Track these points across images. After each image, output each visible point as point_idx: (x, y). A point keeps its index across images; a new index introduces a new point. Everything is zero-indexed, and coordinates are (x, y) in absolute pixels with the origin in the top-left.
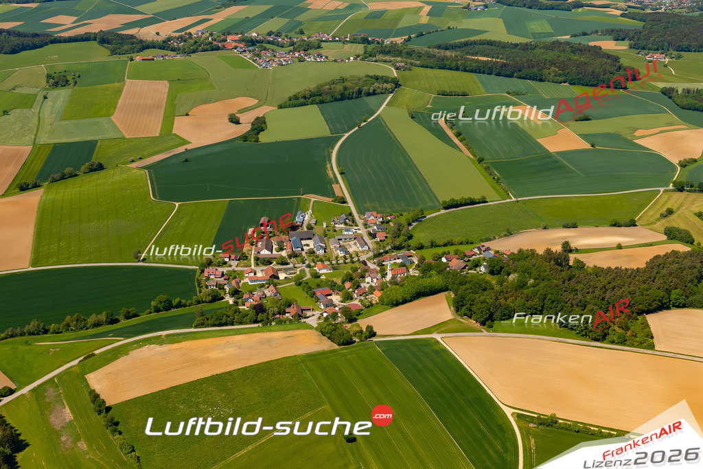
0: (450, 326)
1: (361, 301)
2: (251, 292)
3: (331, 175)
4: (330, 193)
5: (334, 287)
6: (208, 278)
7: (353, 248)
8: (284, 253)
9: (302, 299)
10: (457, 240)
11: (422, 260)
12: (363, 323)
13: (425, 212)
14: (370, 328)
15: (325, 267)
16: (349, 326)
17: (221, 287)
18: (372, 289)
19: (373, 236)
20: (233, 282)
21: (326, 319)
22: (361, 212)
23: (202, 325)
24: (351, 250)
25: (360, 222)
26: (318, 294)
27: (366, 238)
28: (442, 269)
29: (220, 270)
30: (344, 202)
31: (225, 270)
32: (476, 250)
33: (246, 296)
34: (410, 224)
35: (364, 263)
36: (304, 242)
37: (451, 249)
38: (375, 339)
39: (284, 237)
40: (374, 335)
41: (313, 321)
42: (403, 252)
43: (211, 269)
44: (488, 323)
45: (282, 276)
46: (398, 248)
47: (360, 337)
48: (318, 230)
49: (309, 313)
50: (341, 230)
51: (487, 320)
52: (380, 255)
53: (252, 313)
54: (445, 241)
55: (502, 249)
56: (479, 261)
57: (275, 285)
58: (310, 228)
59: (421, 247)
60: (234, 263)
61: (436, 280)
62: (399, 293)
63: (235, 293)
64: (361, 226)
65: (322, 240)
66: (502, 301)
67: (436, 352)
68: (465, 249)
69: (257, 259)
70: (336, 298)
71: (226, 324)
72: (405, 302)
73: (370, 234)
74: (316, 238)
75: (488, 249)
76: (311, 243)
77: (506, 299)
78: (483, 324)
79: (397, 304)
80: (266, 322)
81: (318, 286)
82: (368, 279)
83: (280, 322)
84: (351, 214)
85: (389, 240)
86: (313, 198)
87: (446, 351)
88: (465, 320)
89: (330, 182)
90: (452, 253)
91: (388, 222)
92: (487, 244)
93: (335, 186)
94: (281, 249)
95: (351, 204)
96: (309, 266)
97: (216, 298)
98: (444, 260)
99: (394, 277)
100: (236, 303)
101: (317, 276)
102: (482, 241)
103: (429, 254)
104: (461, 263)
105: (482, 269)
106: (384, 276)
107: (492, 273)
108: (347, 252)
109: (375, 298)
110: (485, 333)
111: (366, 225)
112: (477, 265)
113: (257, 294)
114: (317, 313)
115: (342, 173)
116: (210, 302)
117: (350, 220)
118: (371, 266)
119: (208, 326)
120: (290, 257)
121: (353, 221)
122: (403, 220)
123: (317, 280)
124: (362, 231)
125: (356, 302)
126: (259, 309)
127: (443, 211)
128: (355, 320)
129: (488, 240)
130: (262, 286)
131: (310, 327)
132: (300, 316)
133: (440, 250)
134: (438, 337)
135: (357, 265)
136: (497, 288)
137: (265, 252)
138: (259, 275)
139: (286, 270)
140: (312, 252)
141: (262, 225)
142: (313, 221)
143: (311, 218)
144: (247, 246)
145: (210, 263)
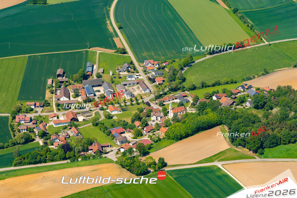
0: (228, 155)
1: (150, 137)
2: (57, 134)
3: (111, 30)
4: (112, 46)
5: (125, 126)
6: (19, 124)
7: (137, 91)
8: (80, 99)
9: (101, 138)
10: (223, 80)
11: (196, 99)
12: (155, 156)
13: (194, 58)
14: (162, 160)
15: (116, 109)
16: (143, 159)
17: (31, 131)
18: (158, 127)
19: (152, 80)
20: (41, 126)
21: (124, 154)
22: (141, 60)
23: (20, 164)
24: (135, 94)
25: (140, 69)
26: (114, 133)
27: (147, 82)
28: (215, 107)
29: (29, 116)
30: (125, 53)
31: (32, 115)
32: (241, 89)
33: (53, 137)
34: (182, 69)
35: (148, 104)
36: (95, 89)
37: (219, 88)
38: (166, 169)
39: (78, 85)
40: (165, 165)
41: (112, 156)
42: (179, 93)
43: (21, 116)
44: (260, 150)
45: (81, 118)
46: (175, 90)
47: (154, 168)
48: (106, 78)
49: (108, 149)
50: (125, 77)
51: (259, 148)
52: (160, 96)
53: (61, 152)
54: (213, 82)
55: (261, 87)
56: (244, 98)
57: (76, 127)
58: (99, 76)
59: (194, 88)
60: (39, 109)
61: (211, 116)
62: (181, 129)
63: (44, 135)
64: (141, 72)
65: (110, 87)
66: (270, 132)
67: (219, 177)
68: (231, 87)
69: (58, 105)
70: (128, 135)
71: (40, 162)
72: (187, 136)
73: (150, 79)
74: (105, 84)
75: (250, 87)
76: (101, 89)
77: (273, 130)
78: (255, 151)
79: (181, 139)
80: (74, 159)
81: (113, 126)
82: (153, 118)
83: (85, 158)
84: (132, 63)
85: (166, 84)
86: (99, 50)
87: (227, 176)
88: (241, 150)
89: (111, 36)
90: (221, 92)
91: (163, 68)
92: (249, 83)
93: (115, 39)
94: (77, 96)
95: (130, 54)
96: (102, 109)
97: (28, 140)
98: (214, 98)
99: (175, 115)
100: (46, 143)
101: (110, 117)
102: (244, 80)
103: (201, 93)
104: (230, 101)
105: (248, 104)
106: (166, 113)
107: (257, 107)
108: (132, 95)
109: (161, 133)
110: (258, 159)
111: (145, 71)
112: (242, 101)
113: (62, 135)
114: (115, 149)
115: (120, 28)
116: (24, 143)
117: (131, 68)
118: (154, 106)
119: (25, 164)
120: (85, 102)
121: (135, 69)
122: (176, 66)
123: (111, 121)
124: (143, 77)
125: (146, 138)
126: (67, 148)
127: (208, 57)
128: (148, 153)
129: (249, 79)
130: (65, 128)
131: (111, 161)
132: (101, 152)
133: (210, 90)
134: (219, 164)
135: (142, 106)
136: (264, 121)
137: (64, 99)
138: (62, 118)
139: (83, 113)
140: (103, 97)
141: (59, 75)
142: (101, 70)
143: (99, 68)
144: (48, 95)
145: (19, 111)
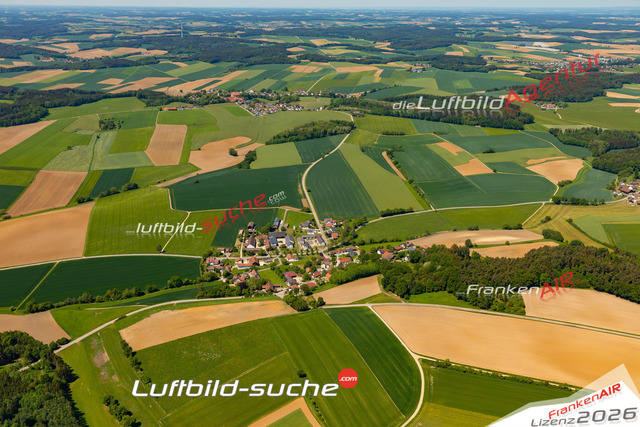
0: (379, 298)
1: (317, 281)
2: (238, 275)
3: (301, 192)
4: (300, 205)
5: (298, 271)
6: (209, 265)
7: (314, 244)
8: (264, 248)
9: (274, 279)
10: (389, 238)
11: (363, 252)
12: (316, 296)
13: (368, 219)
14: (321, 299)
15: (293, 257)
16: (306, 298)
17: (218, 271)
18: (325, 273)
19: (329, 235)
20: (227, 268)
21: (291, 293)
22: (321, 219)
23: (202, 297)
24: (312, 246)
25: (320, 226)
26: (286, 276)
27: (324, 237)
28: (376, 259)
29: (218, 259)
30: (310, 212)
31: (221, 259)
32: (403, 246)
33: (235, 277)
34: (356, 228)
35: (321, 254)
36: (279, 240)
37: (385, 245)
38: (324, 307)
39: (264, 236)
40: (324, 304)
41: (281, 295)
42: (350, 247)
43: (211, 258)
44: (406, 296)
45: (262, 263)
46: (347, 244)
47: (313, 306)
48: (289, 232)
49: (278, 289)
50: (306, 232)
51: (405, 294)
52: (333, 249)
53: (238, 289)
54: (381, 239)
55: (421, 245)
56: (404, 253)
57: (256, 270)
58: (284, 229)
59: (363, 244)
60: (228, 254)
61: (371, 266)
62: (343, 275)
63: (228, 275)
64: (321, 229)
65: (292, 238)
66: (417, 281)
67: (367, 316)
68: (392, 244)
69: (244, 252)
70: (299, 279)
71: (219, 296)
72: (348, 281)
73: (327, 234)
74: (288, 237)
75: (412, 245)
76: (284, 240)
77: (420, 279)
78: (402, 297)
79: (342, 283)
80: (248, 295)
81: (287, 270)
82: (323, 266)
83: (258, 295)
84: (314, 220)
85: (340, 239)
86: (287, 209)
87: (374, 315)
88: (390, 295)
89: (300, 198)
90: (385, 247)
91: (340, 226)
92: (411, 242)
93: (303, 200)
94: (262, 245)
95: (314, 213)
96: (281, 256)
97: (214, 278)
98: (379, 252)
99: (341, 264)
100: (228, 282)
101: (286, 263)
102: (408, 239)
103: (368, 249)
104: (391, 255)
105: (406, 258)
106: (334, 264)
107: (412, 261)
108: (309, 247)
109: (326, 279)
110: (404, 303)
111: (324, 228)
112: (402, 256)
113: (243, 276)
114: (285, 289)
115: (308, 191)
116: (210, 281)
117: (313, 224)
118: (326, 256)
119: (206, 297)
120: (268, 250)
121: (315, 225)
122: (351, 225)
123: (287, 267)
124: (321, 232)
125: (313, 281)
126: (243, 286)
127: (381, 218)
128: (311, 294)
129: (413, 238)
130: (247, 270)
131: (279, 299)
132: (272, 291)
133: (376, 246)
134: (369, 306)
135: (316, 256)
136: (415, 272)
137: (250, 247)
138: (246, 262)
139: (264, 260)
140: (284, 247)
141: (250, 227)
142: (286, 225)
143: (285, 223)
144: (238, 242)
145: (210, 254)
